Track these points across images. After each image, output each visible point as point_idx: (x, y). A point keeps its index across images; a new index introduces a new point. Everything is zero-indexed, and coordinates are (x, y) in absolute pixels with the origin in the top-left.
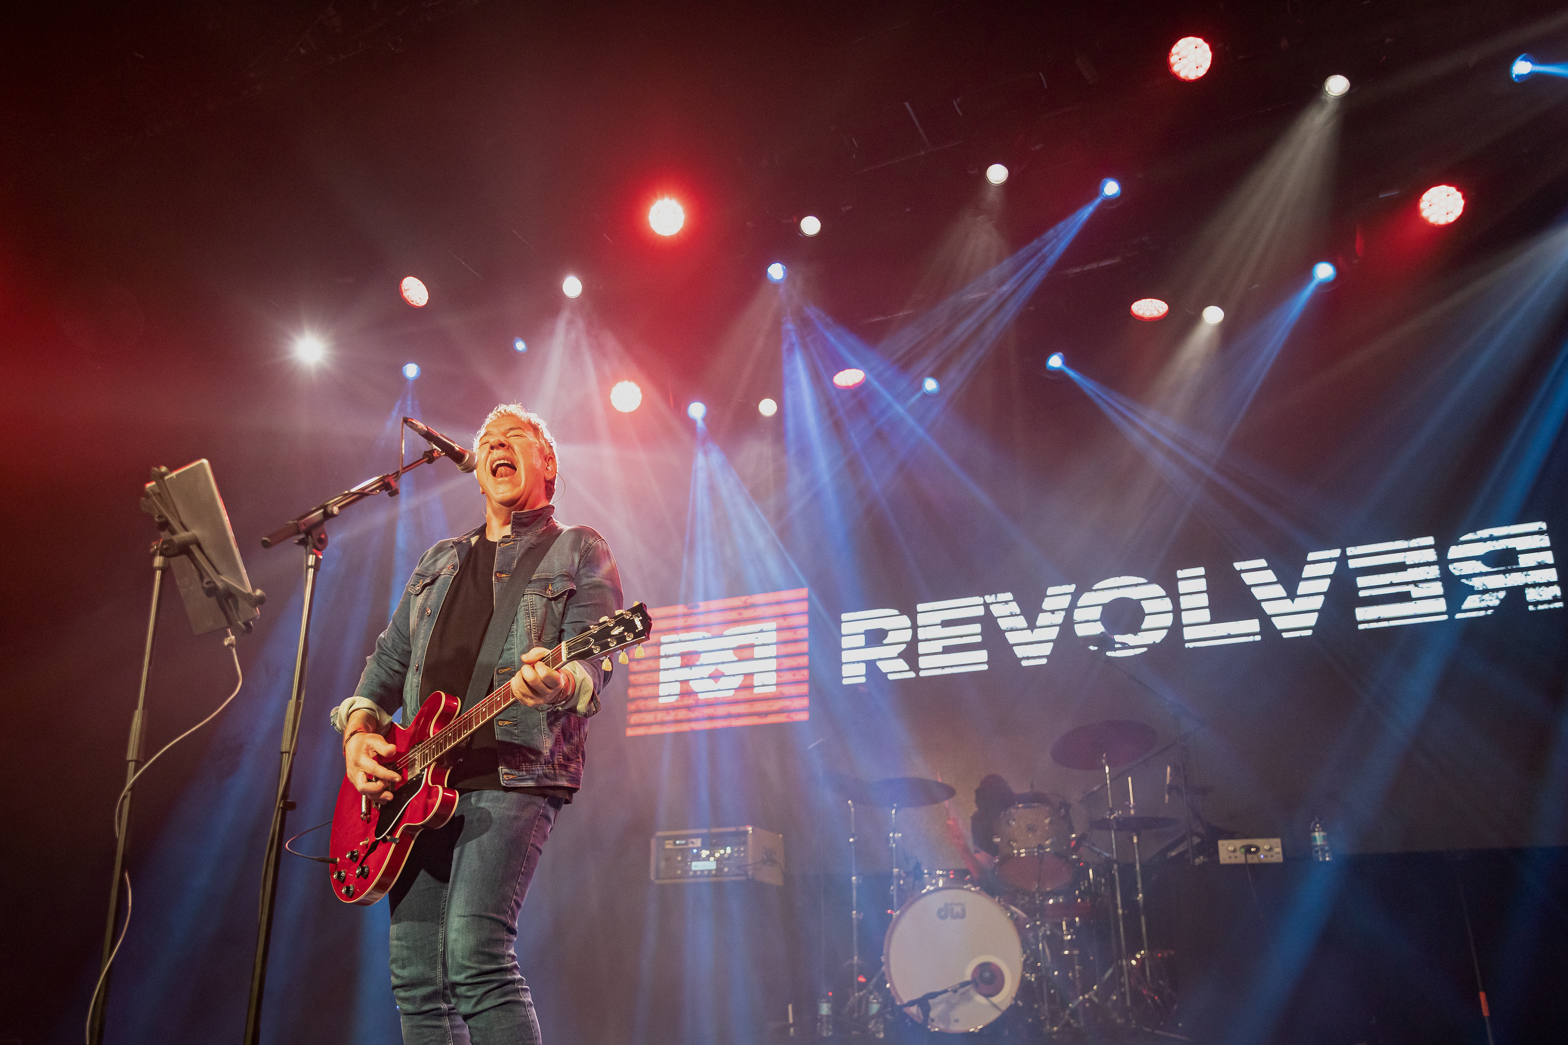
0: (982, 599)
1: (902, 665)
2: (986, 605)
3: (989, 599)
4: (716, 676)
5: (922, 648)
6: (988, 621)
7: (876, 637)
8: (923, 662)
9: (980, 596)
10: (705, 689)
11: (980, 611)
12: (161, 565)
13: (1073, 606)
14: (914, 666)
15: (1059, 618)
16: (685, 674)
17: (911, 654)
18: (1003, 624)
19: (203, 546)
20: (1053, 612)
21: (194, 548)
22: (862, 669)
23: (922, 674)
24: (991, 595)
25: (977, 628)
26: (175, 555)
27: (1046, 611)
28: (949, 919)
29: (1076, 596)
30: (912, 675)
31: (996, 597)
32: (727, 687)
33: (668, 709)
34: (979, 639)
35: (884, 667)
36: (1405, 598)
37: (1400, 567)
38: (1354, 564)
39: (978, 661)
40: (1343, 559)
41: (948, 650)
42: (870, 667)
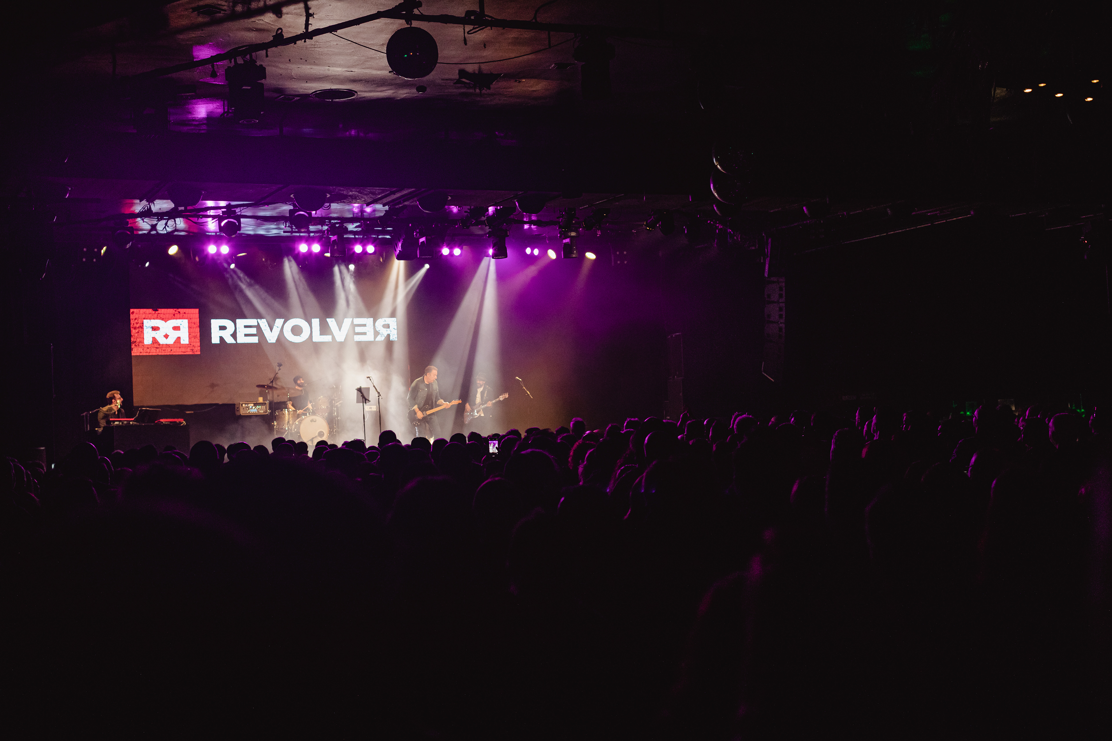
0: (256, 320)
1: (231, 338)
2: (258, 322)
4: (166, 336)
5: (238, 334)
6: (258, 327)
7: (223, 328)
8: (238, 339)
10: (162, 341)
11: (256, 324)
13: (283, 326)
14: (236, 339)
15: (279, 329)
16: (155, 334)
17: (234, 335)
18: (263, 328)
20: (277, 327)
22: (218, 338)
23: (238, 342)
24: (259, 319)
25: (255, 329)
28: (313, 422)
29: (284, 323)
30: (235, 342)
31: (261, 320)
32: (170, 341)
33: (148, 347)
34: (255, 333)
35: (225, 338)
36: (365, 334)
37: (365, 325)
38: (355, 323)
39: (255, 340)
40: (352, 321)
41: (246, 335)
42: (221, 338)
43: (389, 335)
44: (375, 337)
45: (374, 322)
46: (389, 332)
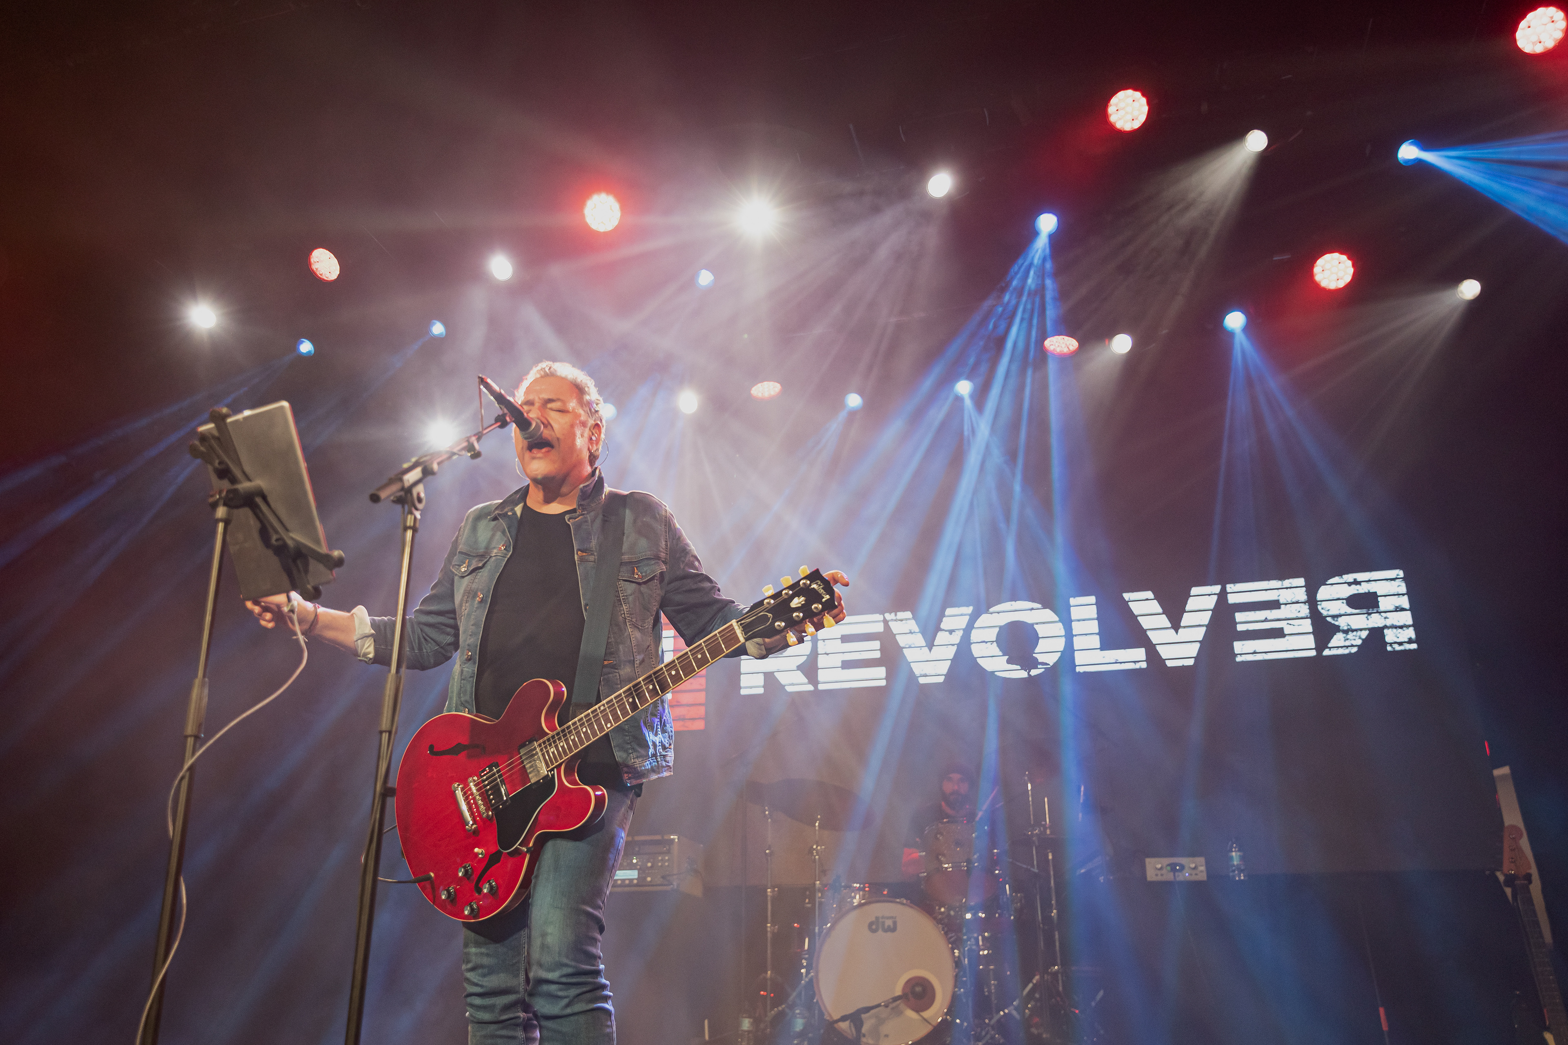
0: (882, 616)
1: (800, 677)
2: (886, 622)
3: (888, 616)
5: (822, 661)
6: (887, 638)
8: (822, 675)
9: (880, 614)
11: (879, 628)
12: (224, 516)
13: (970, 626)
14: (813, 679)
15: (956, 638)
17: (810, 667)
18: (902, 641)
19: (269, 499)
20: (951, 632)
21: (259, 500)
22: (760, 680)
23: (821, 687)
24: (890, 613)
25: (876, 644)
26: (238, 507)
27: (944, 630)
28: (880, 933)
29: (973, 618)
30: (810, 688)
31: (896, 615)
34: (877, 655)
35: (782, 678)
36: (1278, 633)
37: (1275, 605)
38: (1232, 599)
39: (876, 676)
40: (1223, 595)
41: (847, 665)
42: (769, 677)
43: (1377, 634)
44: (1322, 641)
45: (1312, 592)
46: (1376, 621)
